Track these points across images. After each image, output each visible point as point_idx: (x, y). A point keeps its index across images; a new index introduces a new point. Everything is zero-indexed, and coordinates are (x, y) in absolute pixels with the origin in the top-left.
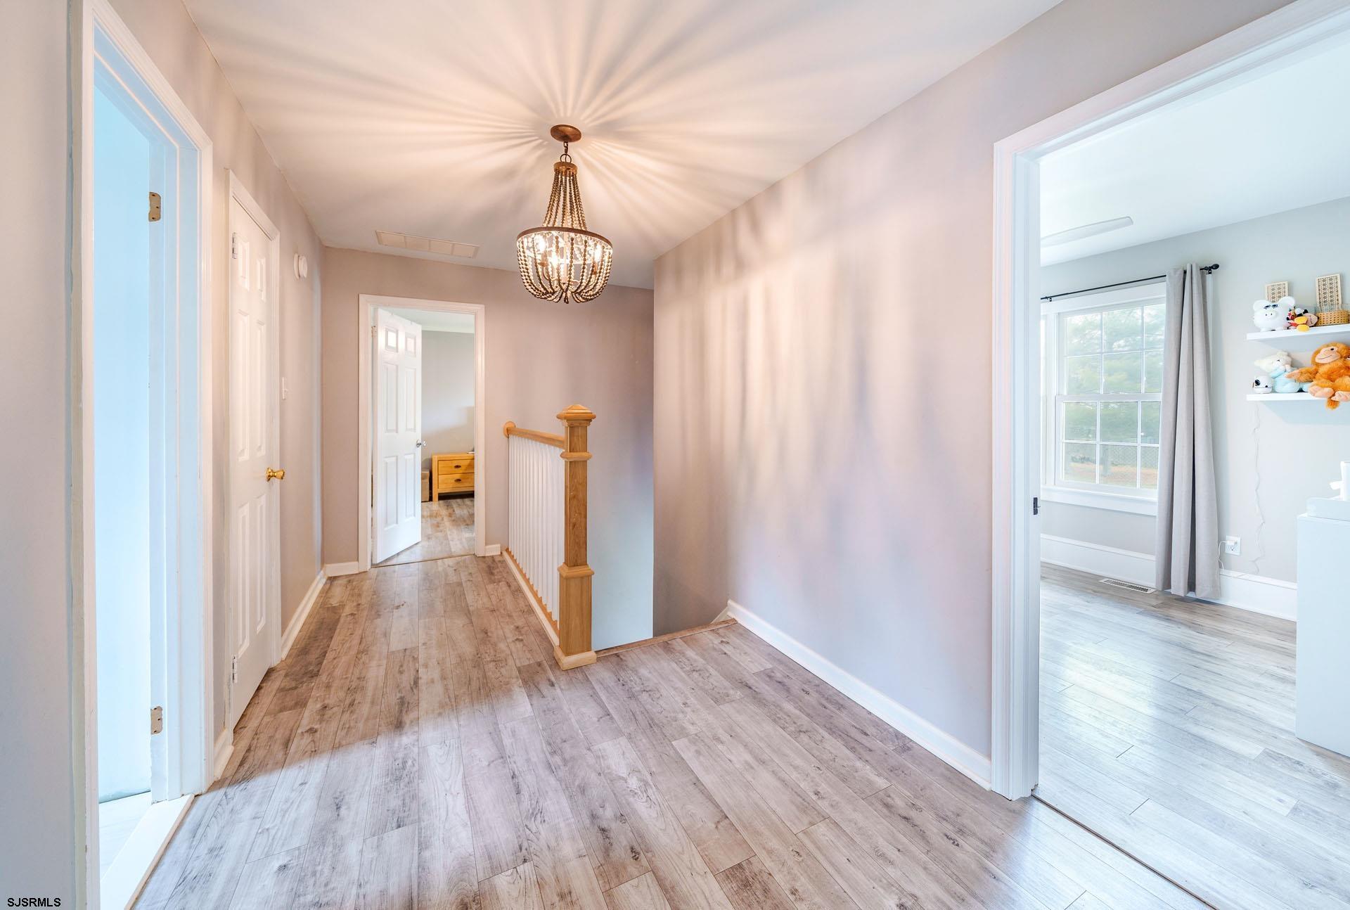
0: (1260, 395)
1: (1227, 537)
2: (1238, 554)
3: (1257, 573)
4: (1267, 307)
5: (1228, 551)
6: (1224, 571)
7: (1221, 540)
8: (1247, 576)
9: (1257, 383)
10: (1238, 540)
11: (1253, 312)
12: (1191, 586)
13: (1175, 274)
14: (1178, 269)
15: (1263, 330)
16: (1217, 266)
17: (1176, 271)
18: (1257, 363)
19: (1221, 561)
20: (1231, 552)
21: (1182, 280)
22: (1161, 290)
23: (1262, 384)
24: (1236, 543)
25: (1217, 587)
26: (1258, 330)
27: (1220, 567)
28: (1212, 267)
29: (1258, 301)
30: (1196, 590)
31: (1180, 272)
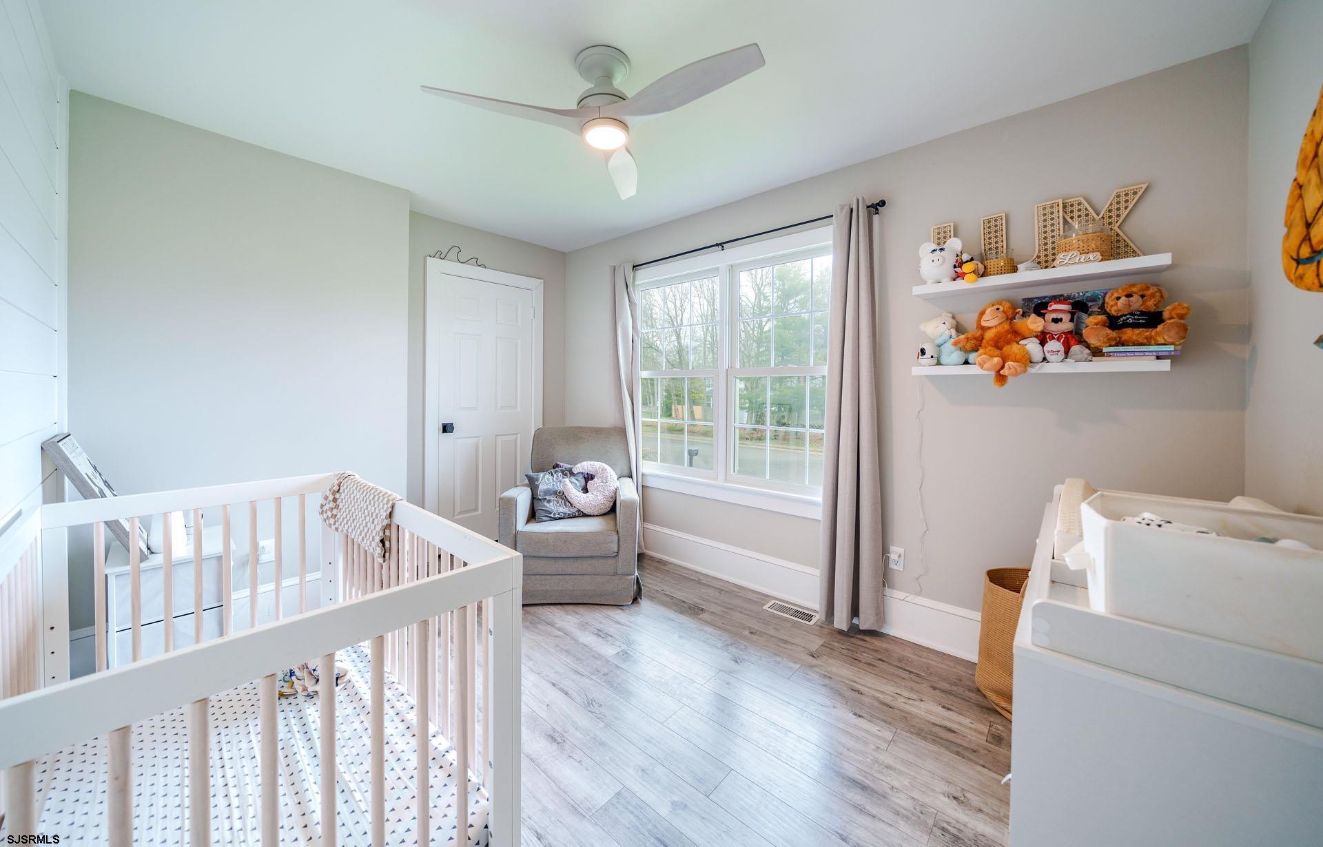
0: (924, 368)
1: (891, 547)
2: (902, 570)
3: (919, 593)
4: (934, 251)
5: (892, 566)
6: (888, 591)
7: (885, 551)
8: (911, 598)
9: (923, 352)
10: (901, 551)
11: (920, 259)
12: (855, 610)
13: (842, 211)
14: (845, 205)
15: (930, 282)
16: (883, 203)
17: (842, 207)
18: (922, 327)
19: (885, 578)
20: (895, 567)
21: (848, 220)
22: (827, 235)
23: (928, 355)
24: (900, 556)
25: (881, 612)
26: (924, 283)
27: (884, 586)
28: (878, 204)
29: (923, 245)
30: (861, 615)
31: (846, 211)
